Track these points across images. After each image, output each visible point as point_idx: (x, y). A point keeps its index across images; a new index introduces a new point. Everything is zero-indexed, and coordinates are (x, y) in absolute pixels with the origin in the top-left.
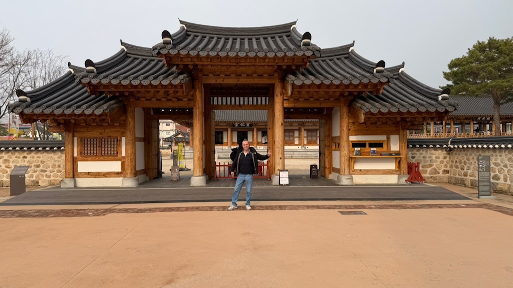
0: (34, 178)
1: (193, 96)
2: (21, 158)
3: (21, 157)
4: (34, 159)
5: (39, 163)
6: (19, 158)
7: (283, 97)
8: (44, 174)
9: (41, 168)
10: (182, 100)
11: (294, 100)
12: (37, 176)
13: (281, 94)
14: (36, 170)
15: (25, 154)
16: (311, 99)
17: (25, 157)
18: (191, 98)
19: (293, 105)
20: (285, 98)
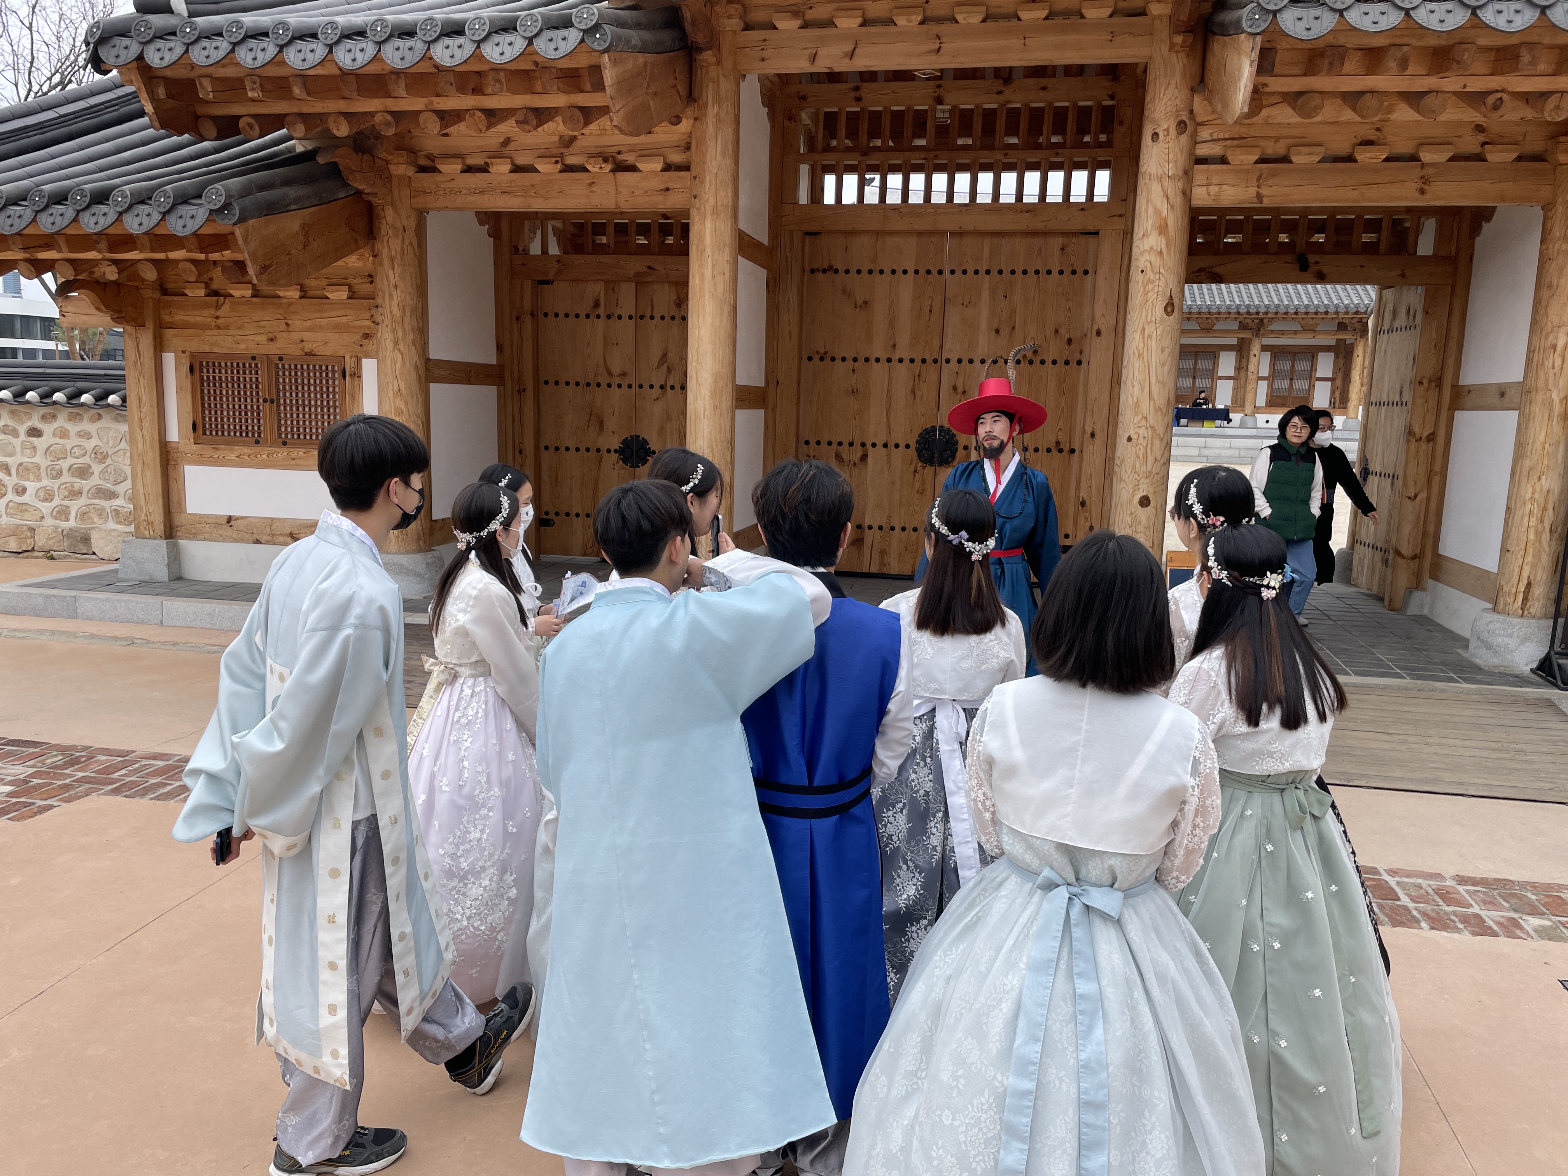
0: (72, 523)
1: (688, 148)
2: (23, 437)
3: (22, 429)
4: (68, 443)
5: (86, 460)
6: (15, 433)
7: (1194, 142)
8: (107, 504)
9: (95, 480)
10: (633, 169)
11: (1262, 160)
12: (83, 515)
13: (1182, 126)
14: (77, 487)
15: (35, 421)
16: (1364, 156)
17: (34, 432)
18: (677, 158)
19: (1252, 191)
20: (1203, 151)
